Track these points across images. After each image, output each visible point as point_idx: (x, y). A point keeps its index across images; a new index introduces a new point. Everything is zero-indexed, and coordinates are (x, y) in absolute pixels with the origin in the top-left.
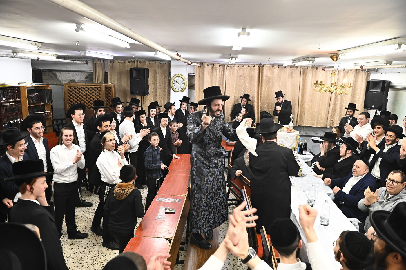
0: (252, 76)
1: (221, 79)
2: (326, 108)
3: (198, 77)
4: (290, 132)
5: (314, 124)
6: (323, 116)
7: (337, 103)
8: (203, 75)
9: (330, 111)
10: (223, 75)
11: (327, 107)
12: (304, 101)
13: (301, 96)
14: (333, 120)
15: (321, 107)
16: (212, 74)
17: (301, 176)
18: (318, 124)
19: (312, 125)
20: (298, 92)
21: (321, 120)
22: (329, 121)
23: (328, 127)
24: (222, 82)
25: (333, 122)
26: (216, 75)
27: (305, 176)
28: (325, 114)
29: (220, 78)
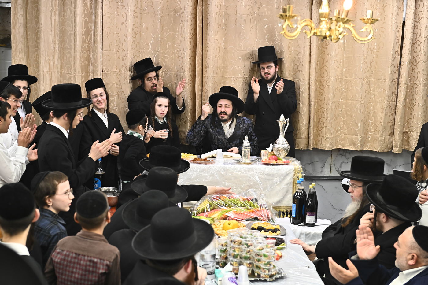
0: (176, 11)
1: (90, 17)
2: (386, 98)
3: (22, 13)
4: (277, 164)
5: (354, 144)
6: (379, 118)
7: (417, 82)
8: (37, 6)
9: (400, 105)
10: (96, 7)
11: (388, 96)
12: (325, 78)
13: (317, 65)
14: (408, 132)
15: (374, 95)
16: (64, 5)
17: (268, 279)
18: (369, 142)
19: (350, 145)
20: (308, 54)
21: (375, 131)
22: (397, 133)
23: (396, 150)
24: (93, 28)
25: (408, 138)
26: (75, 8)
27: (282, 278)
28: (384, 114)
29: (86, 15)
